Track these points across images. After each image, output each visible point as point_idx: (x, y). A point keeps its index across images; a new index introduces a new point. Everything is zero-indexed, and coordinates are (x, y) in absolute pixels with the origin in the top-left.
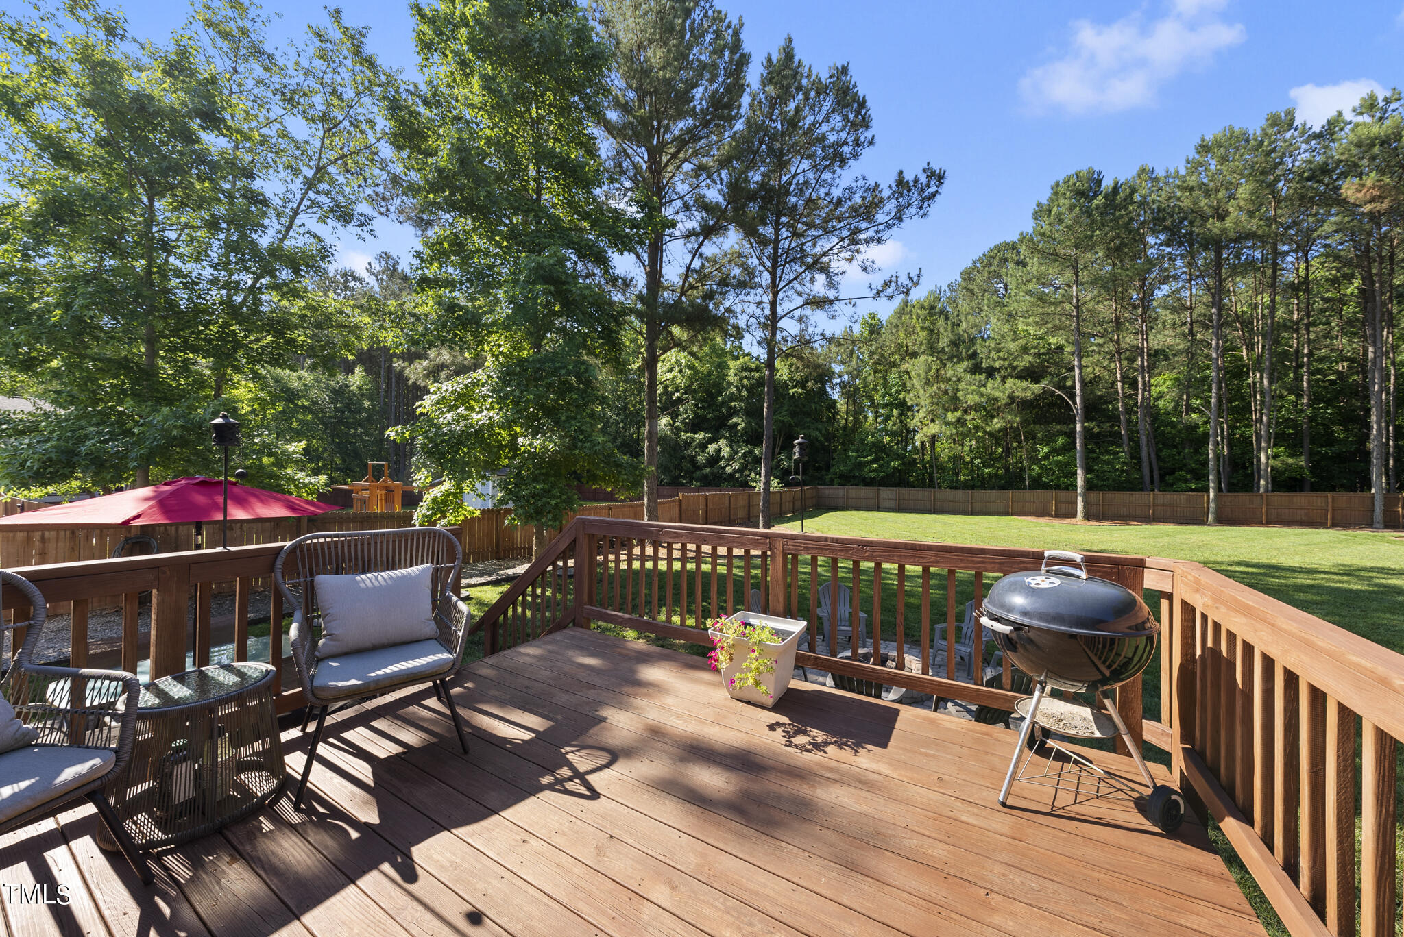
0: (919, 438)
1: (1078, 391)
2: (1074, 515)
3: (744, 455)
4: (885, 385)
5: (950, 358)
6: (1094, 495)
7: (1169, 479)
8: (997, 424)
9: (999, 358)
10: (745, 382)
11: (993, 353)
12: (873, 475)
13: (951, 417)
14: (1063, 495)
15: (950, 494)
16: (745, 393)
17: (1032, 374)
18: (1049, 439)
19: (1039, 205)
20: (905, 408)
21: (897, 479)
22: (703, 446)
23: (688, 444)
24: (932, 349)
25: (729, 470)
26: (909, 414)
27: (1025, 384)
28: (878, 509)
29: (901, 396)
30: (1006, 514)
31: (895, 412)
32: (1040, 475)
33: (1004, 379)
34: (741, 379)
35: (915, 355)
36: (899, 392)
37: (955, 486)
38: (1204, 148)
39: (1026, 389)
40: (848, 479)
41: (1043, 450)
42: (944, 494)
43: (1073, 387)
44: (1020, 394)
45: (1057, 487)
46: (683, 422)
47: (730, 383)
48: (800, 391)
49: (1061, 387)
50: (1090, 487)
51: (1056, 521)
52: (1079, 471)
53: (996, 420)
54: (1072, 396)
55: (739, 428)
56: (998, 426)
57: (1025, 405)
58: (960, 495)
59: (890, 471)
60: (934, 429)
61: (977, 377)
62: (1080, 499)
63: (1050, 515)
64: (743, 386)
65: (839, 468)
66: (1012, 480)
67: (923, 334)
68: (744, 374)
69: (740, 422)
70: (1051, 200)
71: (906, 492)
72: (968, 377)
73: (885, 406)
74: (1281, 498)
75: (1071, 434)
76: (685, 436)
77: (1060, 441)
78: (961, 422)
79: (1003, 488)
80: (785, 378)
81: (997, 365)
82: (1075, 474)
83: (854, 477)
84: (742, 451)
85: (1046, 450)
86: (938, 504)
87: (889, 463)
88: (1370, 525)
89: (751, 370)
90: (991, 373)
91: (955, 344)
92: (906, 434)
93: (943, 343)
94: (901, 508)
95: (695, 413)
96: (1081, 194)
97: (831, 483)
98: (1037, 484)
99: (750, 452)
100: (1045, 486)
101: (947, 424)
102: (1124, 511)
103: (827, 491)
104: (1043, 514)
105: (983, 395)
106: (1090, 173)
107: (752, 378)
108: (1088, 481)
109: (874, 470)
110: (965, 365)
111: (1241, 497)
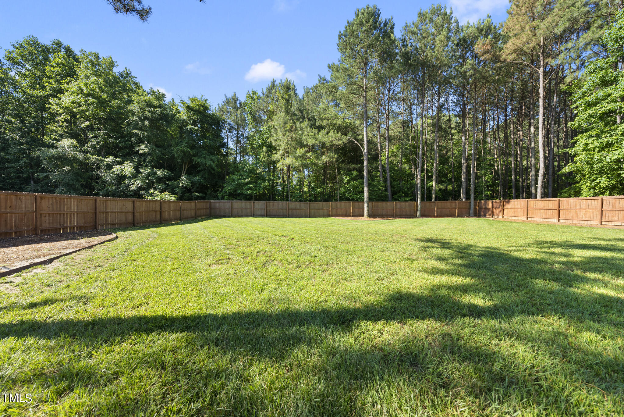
0: (279, 165)
1: (365, 142)
2: (363, 216)
5: (298, 119)
6: (370, 203)
8: (324, 159)
9: (326, 119)
11: (322, 116)
12: (249, 192)
13: (299, 153)
14: (356, 204)
15: (297, 205)
16: (147, 123)
17: (343, 130)
18: (348, 172)
20: (271, 149)
22: (109, 167)
24: (288, 113)
25: (133, 188)
26: (274, 152)
27: (339, 135)
28: (254, 216)
29: (269, 140)
30: (328, 216)
31: (264, 149)
32: (344, 193)
33: (328, 132)
36: (267, 137)
37: (300, 199)
39: (340, 139)
40: (234, 195)
41: (346, 178)
42: (294, 205)
44: (335, 142)
45: (353, 200)
46: (94, 147)
49: (357, 139)
50: (370, 199)
51: (353, 218)
52: (366, 189)
53: (324, 157)
54: (362, 145)
55: (142, 152)
56: (325, 160)
57: (338, 149)
58: (303, 205)
59: (261, 190)
60: (288, 161)
61: (313, 130)
62: (366, 205)
63: (350, 216)
64: (146, 118)
65: (228, 188)
66: (328, 198)
67: (282, 103)
68: (147, 108)
69: (144, 148)
71: (271, 203)
72: (308, 130)
73: (259, 146)
74: (441, 203)
75: (361, 171)
77: (355, 173)
78: (304, 157)
79: (325, 201)
80: (185, 117)
81: (325, 122)
82: (363, 192)
83: (239, 195)
84: (145, 172)
85: (348, 178)
86: (291, 211)
87: (260, 184)
88: (469, 215)
90: (320, 128)
93: (294, 109)
94: (268, 215)
95: (105, 140)
97: (223, 198)
98: (343, 198)
99: (153, 173)
100: (348, 199)
101: (296, 158)
102: (383, 212)
103: (216, 203)
104: (346, 215)
105: (316, 140)
106: (375, 7)
107: (155, 112)
108: (369, 195)
109: (250, 189)
110: (305, 124)
111: (428, 203)
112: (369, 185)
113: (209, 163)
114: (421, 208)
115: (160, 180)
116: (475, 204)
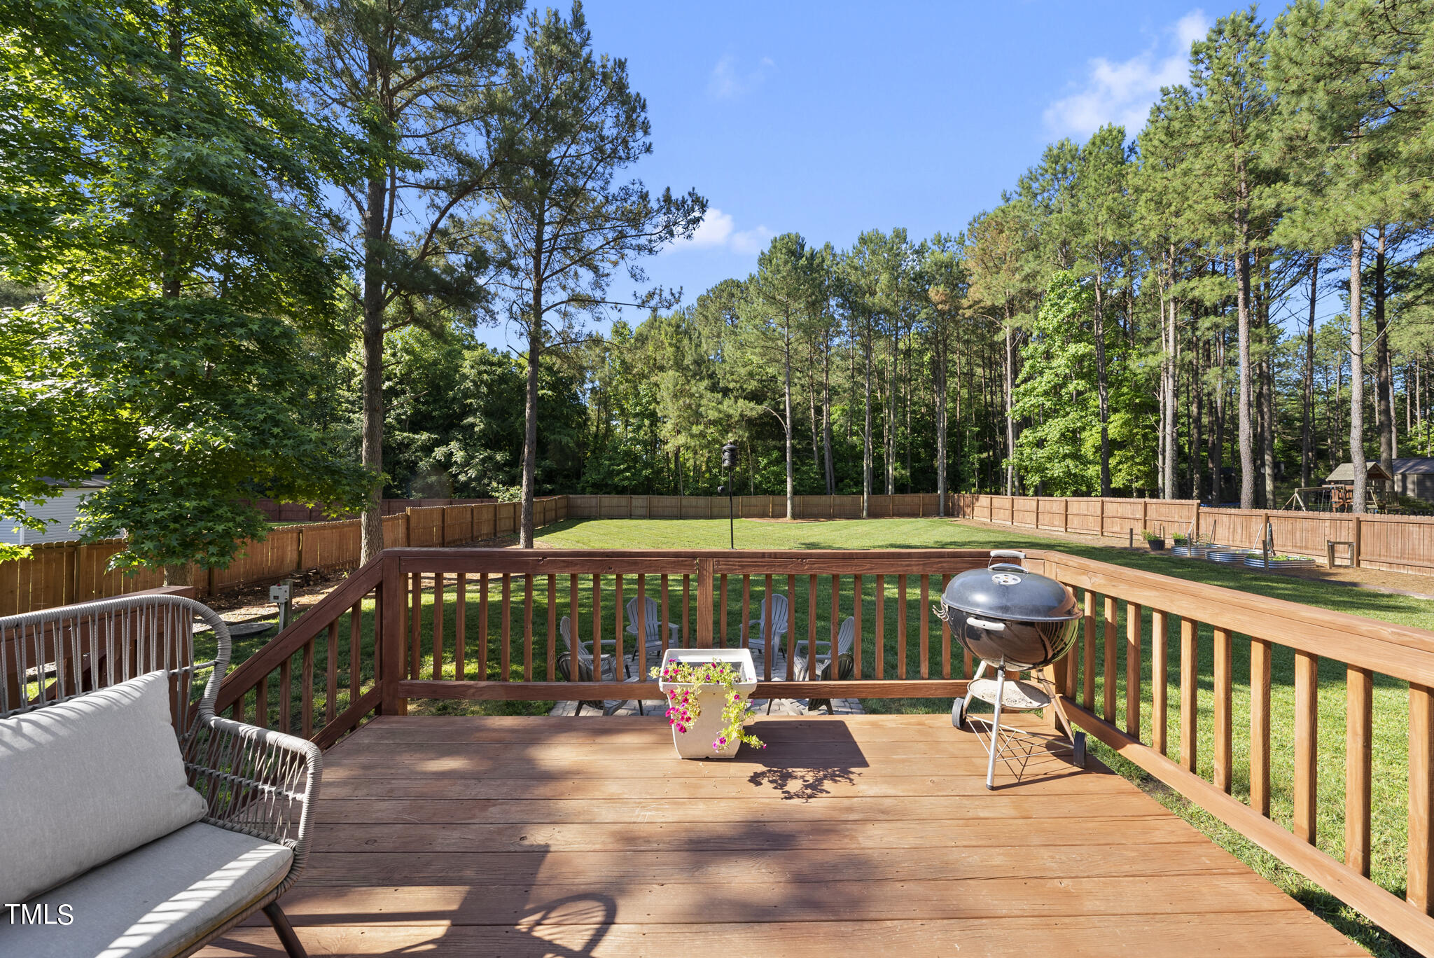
0: (670, 448)
1: (788, 414)
2: (785, 516)
3: (483, 461)
4: (637, 395)
5: (694, 376)
6: (797, 498)
7: (841, 485)
8: (731, 438)
9: (733, 380)
10: (485, 377)
11: (728, 375)
12: (626, 483)
13: (696, 429)
14: (777, 498)
15: (694, 500)
16: (484, 389)
17: (756, 397)
18: (767, 452)
19: (763, 253)
20: (654, 419)
21: (647, 487)
22: (428, 449)
23: (403, 446)
24: (679, 366)
25: (462, 478)
26: (659, 424)
27: (752, 404)
28: (631, 517)
29: (651, 407)
31: (647, 422)
32: (761, 482)
33: (736, 398)
34: (480, 373)
35: (662, 369)
36: (649, 403)
37: (697, 493)
38: (863, 241)
39: (753, 410)
40: (601, 487)
41: (763, 461)
42: (688, 501)
43: (785, 410)
44: (748, 413)
45: (773, 493)
46: (398, 418)
47: (465, 377)
48: (550, 393)
49: (777, 410)
50: (795, 492)
51: (773, 521)
52: (789, 480)
53: (730, 435)
54: (784, 417)
55: (477, 429)
56: (732, 440)
57: (750, 423)
58: (702, 501)
59: (641, 479)
60: (679, 440)
61: (716, 395)
62: (789, 503)
63: (769, 516)
64: (482, 382)
65: (591, 476)
66: (740, 488)
67: (670, 351)
68: (483, 368)
69: (478, 423)
70: (770, 251)
71: (654, 499)
72: (709, 394)
73: (636, 415)
74: (899, 497)
75: (783, 449)
76: (400, 436)
77: (775, 454)
78: (702, 435)
79: (734, 494)
81: (731, 385)
82: (786, 481)
83: (607, 485)
84: (481, 455)
85: (765, 461)
86: (683, 510)
87: (640, 471)
88: (938, 514)
89: (492, 364)
90: (726, 392)
91: (697, 363)
92: (654, 442)
93: (688, 361)
94: (651, 516)
95: (414, 407)
96: (791, 253)
97: (583, 492)
98: (759, 490)
99: (490, 458)
100: (765, 492)
101: (692, 436)
102: (815, 511)
103: (579, 500)
104: (763, 515)
105: (720, 412)
106: (798, 236)
107: (493, 373)
108: (794, 487)
109: (627, 478)
110: (705, 383)
111: (880, 498)
112: (795, 470)
113: (565, 439)
114: (869, 506)
115: (499, 467)
116: (947, 498)
